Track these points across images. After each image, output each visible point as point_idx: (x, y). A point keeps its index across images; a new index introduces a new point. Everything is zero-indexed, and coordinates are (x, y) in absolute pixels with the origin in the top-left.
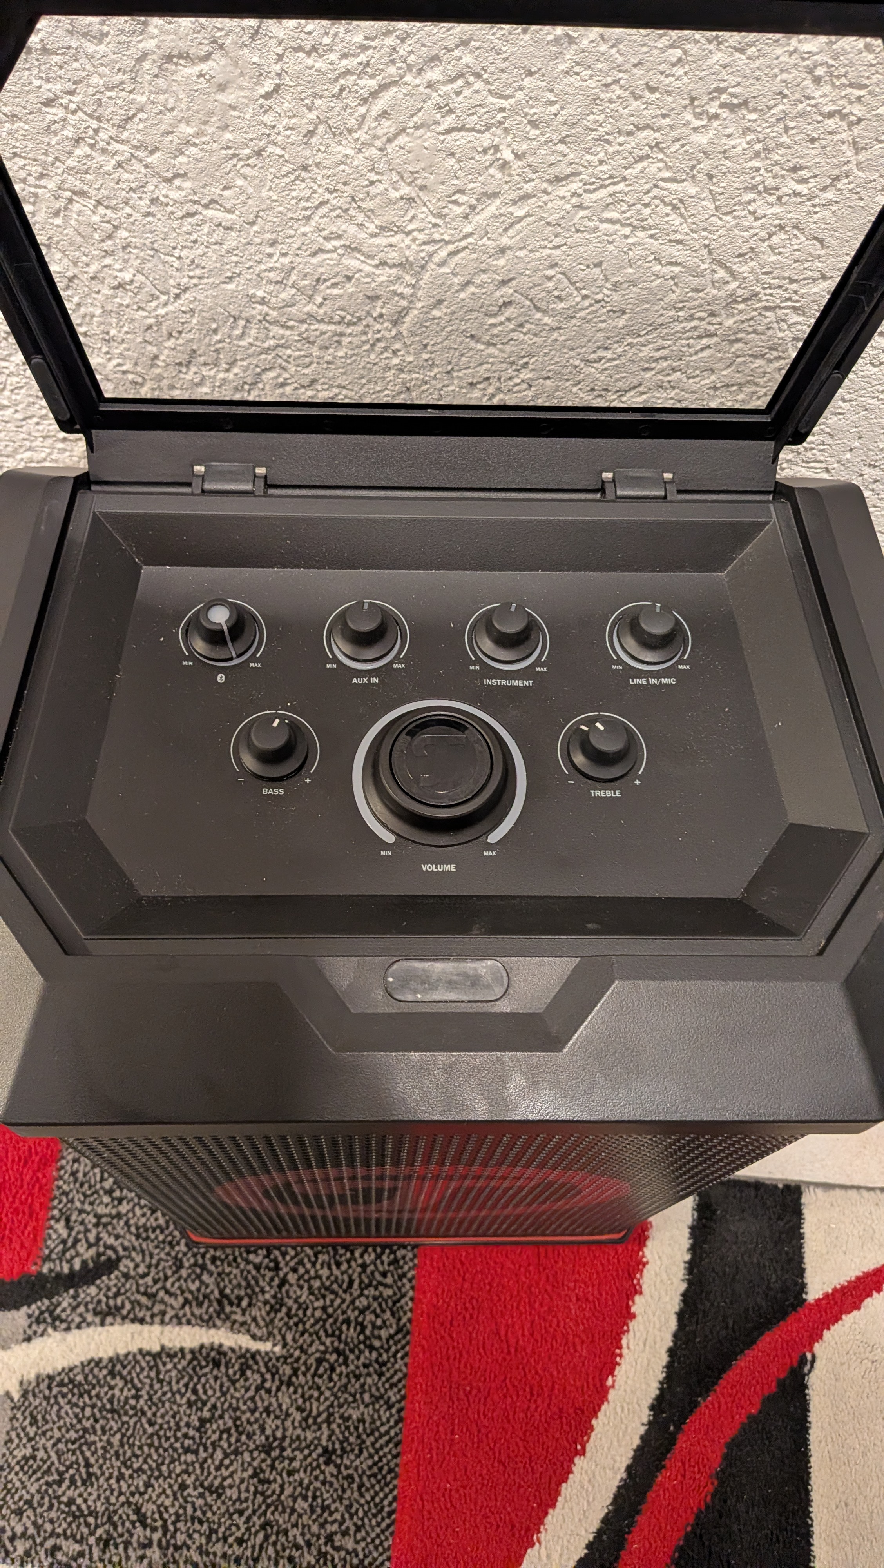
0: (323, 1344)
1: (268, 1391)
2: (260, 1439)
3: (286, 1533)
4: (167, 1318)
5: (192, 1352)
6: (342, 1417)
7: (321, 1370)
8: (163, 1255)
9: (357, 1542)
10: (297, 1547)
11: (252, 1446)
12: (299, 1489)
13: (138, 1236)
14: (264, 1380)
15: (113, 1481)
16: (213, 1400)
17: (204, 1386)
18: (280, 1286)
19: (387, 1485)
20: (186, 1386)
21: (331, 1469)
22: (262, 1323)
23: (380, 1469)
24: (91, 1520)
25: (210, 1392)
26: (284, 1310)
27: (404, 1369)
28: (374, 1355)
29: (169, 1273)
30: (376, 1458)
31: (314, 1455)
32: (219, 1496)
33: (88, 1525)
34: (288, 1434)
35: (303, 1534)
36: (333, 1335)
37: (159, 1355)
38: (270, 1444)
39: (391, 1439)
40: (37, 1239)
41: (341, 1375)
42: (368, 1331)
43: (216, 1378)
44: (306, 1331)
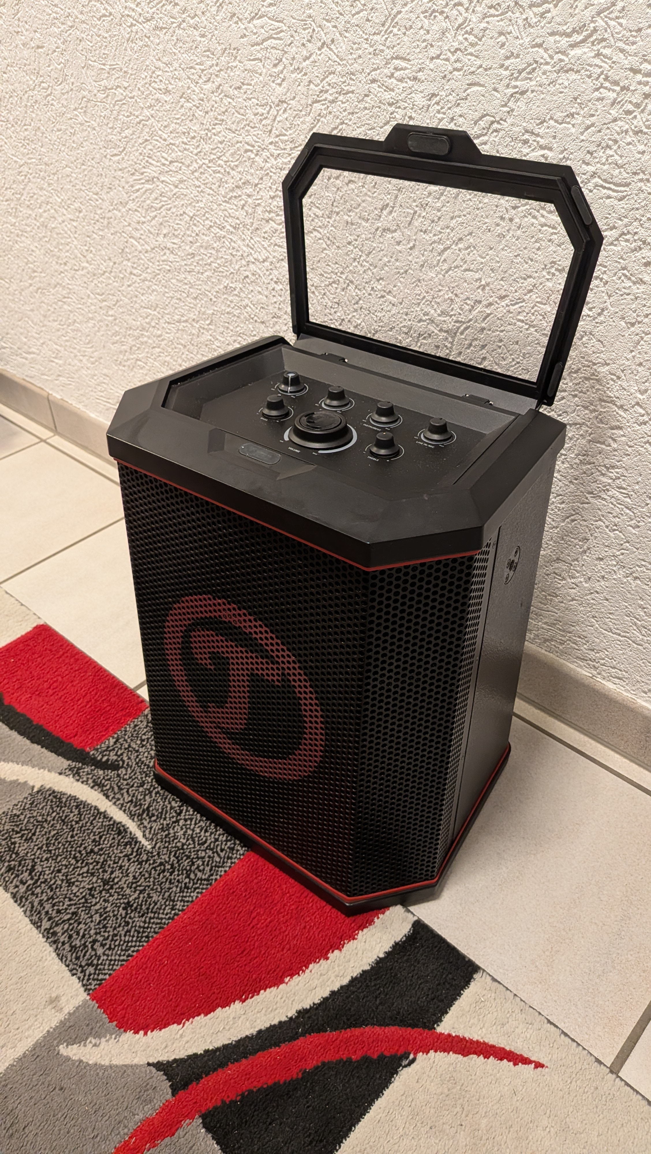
0: (169, 857)
1: (129, 860)
2: (106, 876)
3: (80, 923)
4: (118, 803)
5: (114, 822)
6: (149, 894)
7: (158, 868)
8: (139, 777)
9: (104, 954)
10: (78, 934)
11: (101, 877)
12: (102, 910)
13: (137, 763)
14: (132, 854)
15: (36, 848)
16: (104, 846)
17: (106, 838)
18: (174, 822)
19: (140, 941)
20: (99, 833)
21: (124, 912)
22: (152, 832)
23: (144, 932)
24: (14, 856)
25: (106, 842)
26: (167, 832)
27: (195, 898)
28: (187, 880)
29: (136, 785)
30: (146, 925)
31: (122, 901)
32: (68, 886)
33: (11, 857)
34: (120, 883)
35: (85, 930)
36: (177, 858)
37: (101, 813)
38: (109, 882)
39: (161, 923)
40: (100, 739)
41: (164, 876)
42: (193, 868)
43: (114, 839)
44: (167, 847)
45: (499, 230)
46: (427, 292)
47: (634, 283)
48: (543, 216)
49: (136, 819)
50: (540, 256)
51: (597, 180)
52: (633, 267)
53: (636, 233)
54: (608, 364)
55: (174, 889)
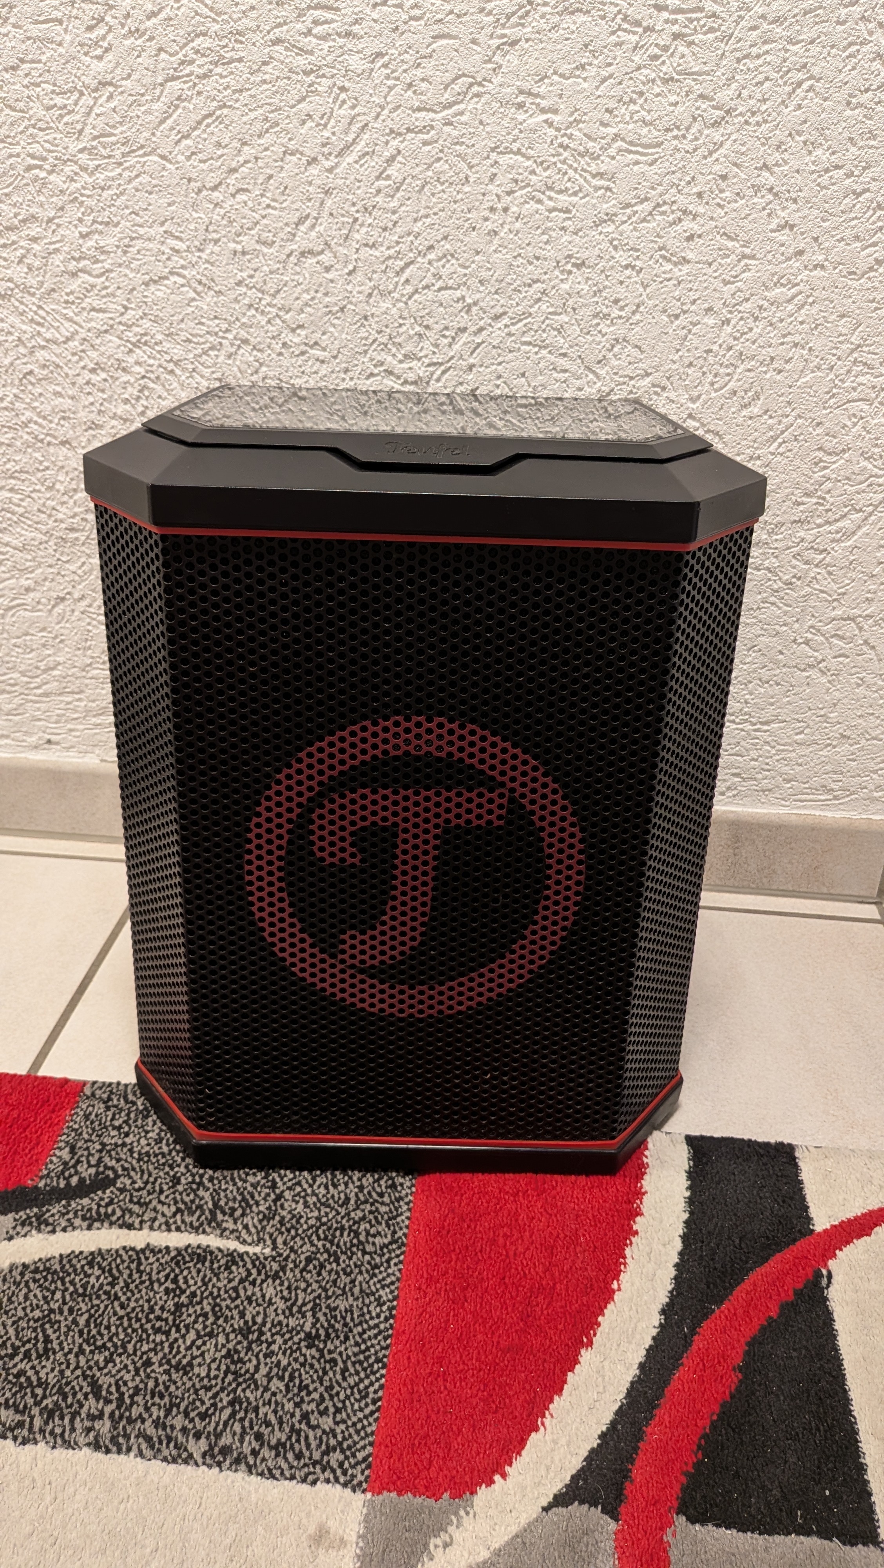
0: (312, 1245)
1: (253, 1283)
2: (238, 1323)
3: (256, 1409)
4: (157, 1224)
5: (177, 1250)
6: (328, 1307)
7: (311, 1267)
8: (161, 1174)
9: (337, 1423)
10: (268, 1424)
11: (228, 1329)
12: (275, 1370)
13: (139, 1160)
14: (249, 1274)
15: (71, 1357)
16: (193, 1288)
17: (185, 1278)
18: (275, 1201)
19: (374, 1373)
20: (167, 1277)
21: (313, 1351)
22: (253, 1230)
23: (367, 1358)
24: (39, 1391)
25: (191, 1282)
26: (277, 1218)
27: (398, 1274)
28: (367, 1257)
29: (165, 1187)
30: (363, 1347)
31: (296, 1339)
32: (186, 1373)
33: (34, 1395)
34: (269, 1320)
35: (275, 1412)
36: (326, 1238)
37: (143, 1251)
38: (249, 1328)
39: (380, 1332)
40: (37, 1161)
41: (330, 1272)
42: (362, 1238)
43: (199, 1271)
44: (297, 1235)
45: (489, 225)
46: (379, 332)
47: (676, 264)
48: (550, 198)
49: (208, 1230)
50: (550, 252)
51: (620, 143)
52: (674, 244)
53: (674, 202)
54: (648, 375)
55: (360, 1278)
